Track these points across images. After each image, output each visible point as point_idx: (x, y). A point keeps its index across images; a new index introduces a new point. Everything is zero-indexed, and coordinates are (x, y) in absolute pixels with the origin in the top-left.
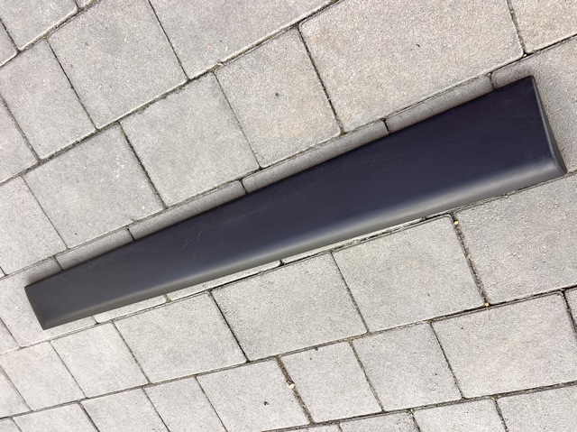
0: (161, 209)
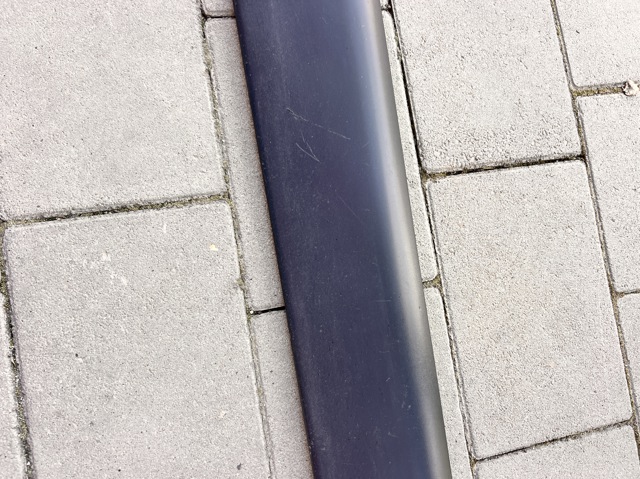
0: (227, 208)
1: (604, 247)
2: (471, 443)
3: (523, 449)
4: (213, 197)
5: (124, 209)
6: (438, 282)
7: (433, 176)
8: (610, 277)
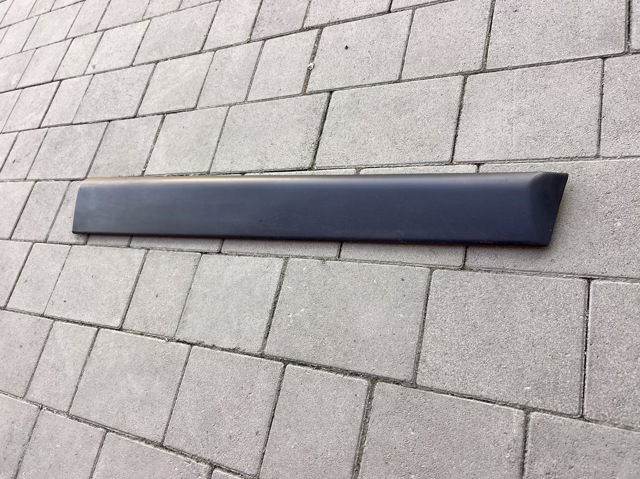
0: (292, 259)
1: (374, 85)
2: (441, 163)
3: (456, 136)
4: (285, 264)
5: (275, 303)
6: (359, 169)
7: (313, 164)
8: (390, 83)
